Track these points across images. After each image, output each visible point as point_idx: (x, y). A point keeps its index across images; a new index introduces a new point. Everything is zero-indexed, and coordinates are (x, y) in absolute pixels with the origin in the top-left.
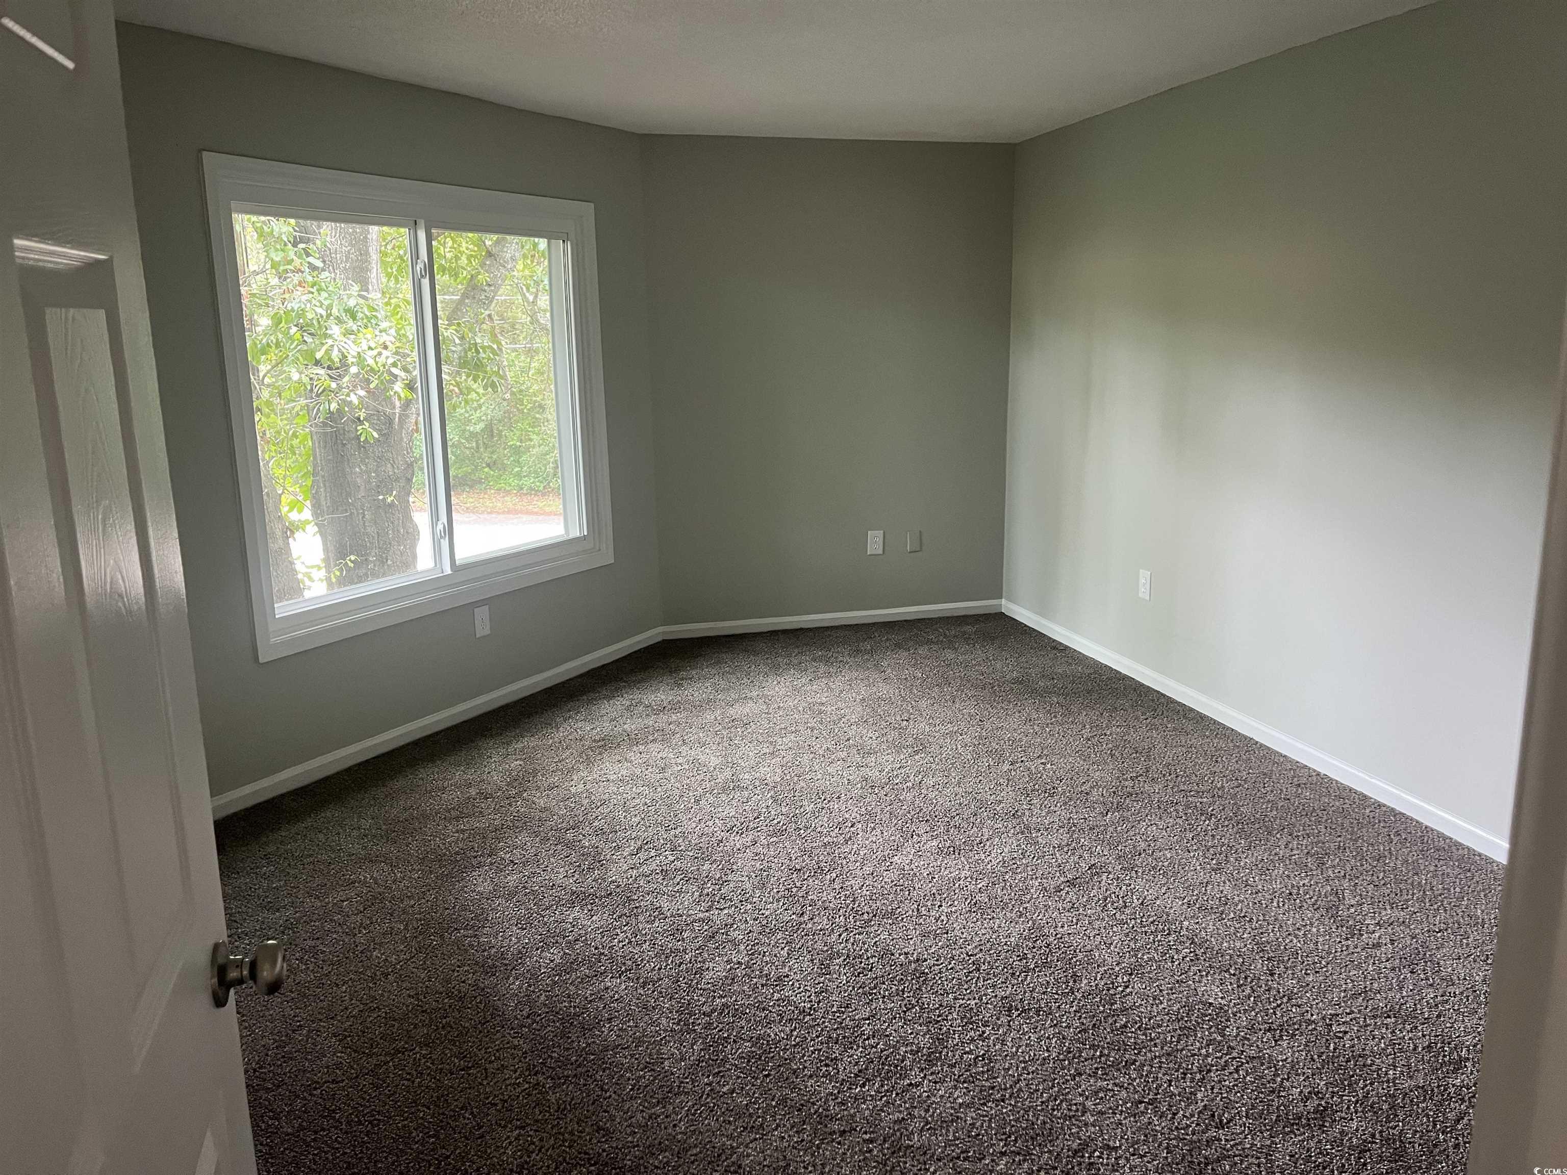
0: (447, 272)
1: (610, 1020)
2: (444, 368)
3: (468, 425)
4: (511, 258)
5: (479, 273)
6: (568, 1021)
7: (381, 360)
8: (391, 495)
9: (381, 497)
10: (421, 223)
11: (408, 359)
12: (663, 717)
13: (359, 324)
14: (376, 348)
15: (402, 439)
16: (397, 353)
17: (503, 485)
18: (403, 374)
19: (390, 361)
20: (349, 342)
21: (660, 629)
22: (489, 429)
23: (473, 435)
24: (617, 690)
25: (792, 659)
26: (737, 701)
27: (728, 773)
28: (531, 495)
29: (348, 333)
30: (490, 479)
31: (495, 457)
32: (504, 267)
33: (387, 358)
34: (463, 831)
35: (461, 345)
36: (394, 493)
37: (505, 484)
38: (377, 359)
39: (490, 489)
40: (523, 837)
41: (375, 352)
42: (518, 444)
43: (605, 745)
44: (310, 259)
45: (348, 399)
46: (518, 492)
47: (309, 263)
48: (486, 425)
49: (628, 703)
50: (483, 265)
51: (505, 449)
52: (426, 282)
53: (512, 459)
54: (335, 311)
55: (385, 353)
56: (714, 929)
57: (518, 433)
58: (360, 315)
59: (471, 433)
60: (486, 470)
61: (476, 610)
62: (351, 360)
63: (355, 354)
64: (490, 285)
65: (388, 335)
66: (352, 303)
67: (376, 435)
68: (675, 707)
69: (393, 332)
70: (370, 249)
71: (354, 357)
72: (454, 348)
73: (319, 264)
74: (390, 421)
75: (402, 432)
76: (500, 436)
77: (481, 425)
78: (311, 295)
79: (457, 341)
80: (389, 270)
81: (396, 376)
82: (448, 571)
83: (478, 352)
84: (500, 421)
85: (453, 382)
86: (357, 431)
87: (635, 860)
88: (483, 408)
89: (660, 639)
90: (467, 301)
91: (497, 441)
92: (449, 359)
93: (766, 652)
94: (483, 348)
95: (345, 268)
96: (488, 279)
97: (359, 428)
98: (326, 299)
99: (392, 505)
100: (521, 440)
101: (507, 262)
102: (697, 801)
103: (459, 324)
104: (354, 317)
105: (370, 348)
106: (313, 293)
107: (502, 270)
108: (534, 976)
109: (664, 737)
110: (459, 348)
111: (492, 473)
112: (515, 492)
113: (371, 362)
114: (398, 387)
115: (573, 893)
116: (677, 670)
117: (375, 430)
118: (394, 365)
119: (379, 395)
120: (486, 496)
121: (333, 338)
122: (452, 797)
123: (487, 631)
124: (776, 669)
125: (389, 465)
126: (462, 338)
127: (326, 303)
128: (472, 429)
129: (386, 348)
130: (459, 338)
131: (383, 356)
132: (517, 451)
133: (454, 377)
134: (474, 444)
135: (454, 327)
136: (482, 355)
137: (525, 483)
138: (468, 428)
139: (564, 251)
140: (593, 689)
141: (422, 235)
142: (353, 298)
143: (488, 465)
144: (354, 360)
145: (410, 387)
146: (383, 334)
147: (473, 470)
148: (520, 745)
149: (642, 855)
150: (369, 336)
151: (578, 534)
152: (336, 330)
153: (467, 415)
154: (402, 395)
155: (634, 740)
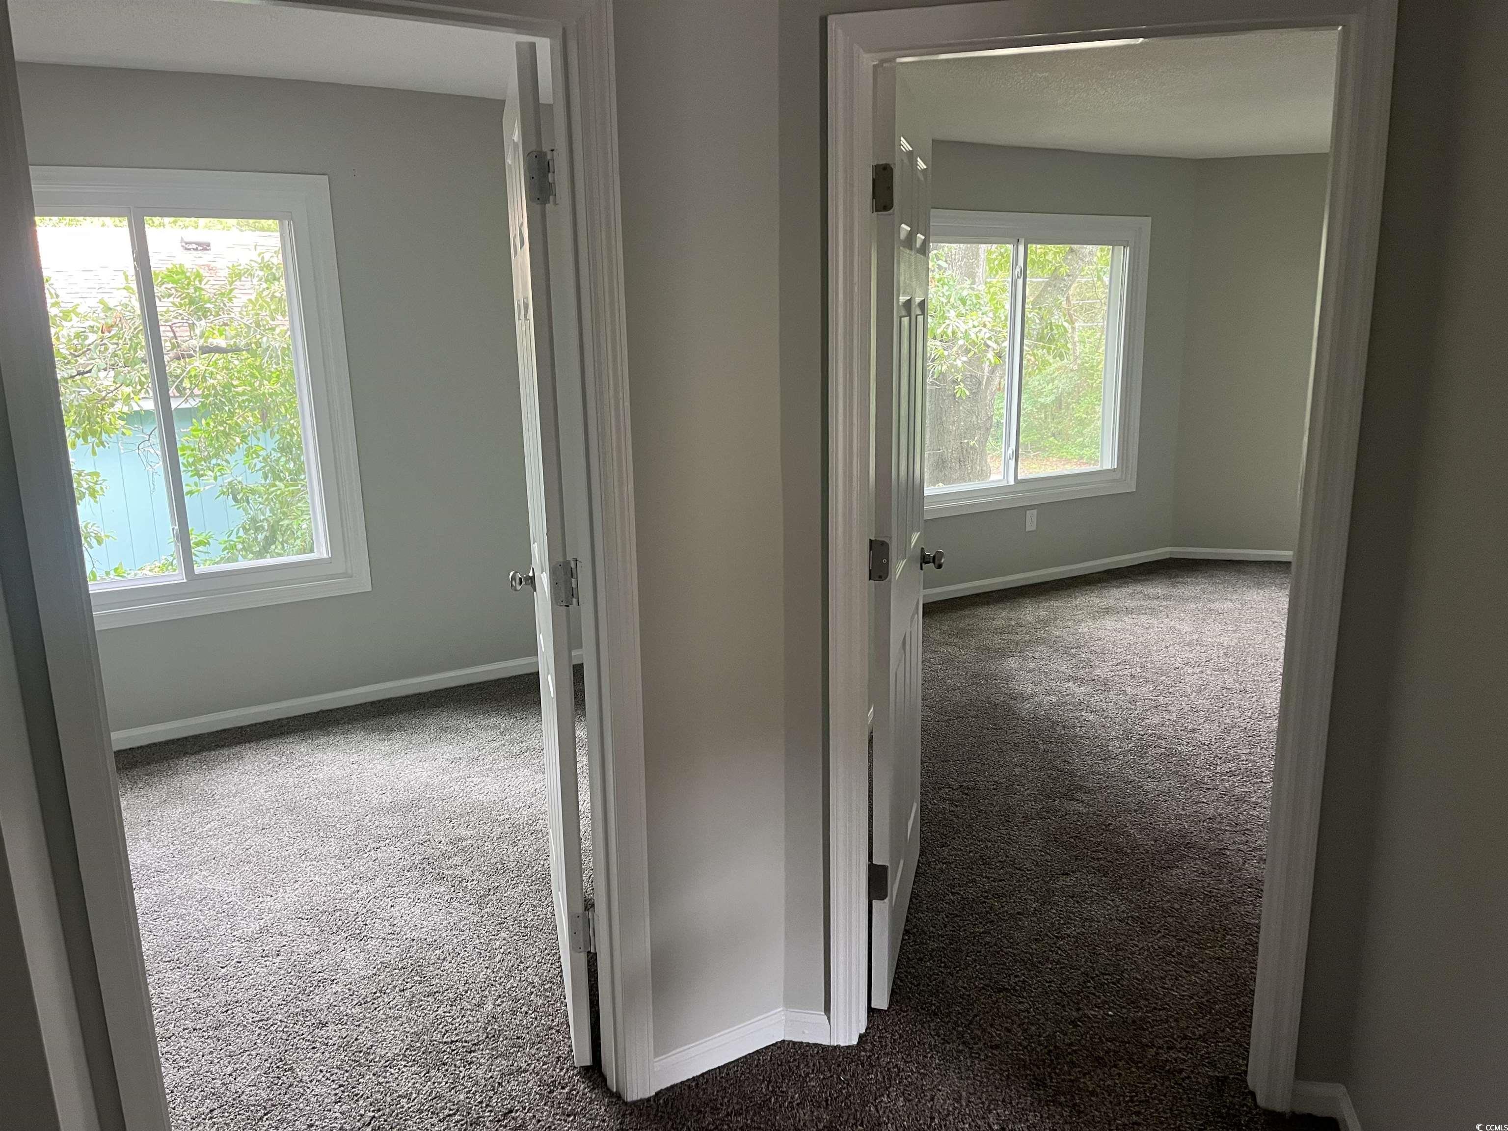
0: (1036, 265)
1: (1081, 727)
2: (1026, 342)
3: (1040, 397)
4: (1089, 253)
5: (1061, 266)
6: (1055, 723)
7: (981, 335)
8: (973, 440)
9: (966, 441)
10: (1022, 241)
11: (1000, 335)
12: (1156, 602)
13: (967, 308)
14: (978, 326)
15: (986, 397)
16: (992, 330)
17: (1065, 454)
18: (995, 346)
19: (988, 335)
20: (960, 322)
21: (1169, 549)
22: (1058, 401)
23: (1044, 406)
24: (1125, 583)
25: (1277, 580)
26: (1217, 600)
27: (1195, 637)
28: (1090, 464)
29: (960, 315)
30: (1053, 448)
31: (1060, 427)
32: (1082, 260)
33: (985, 333)
34: (1004, 639)
35: (1040, 324)
36: (976, 438)
37: (1067, 453)
38: (978, 334)
39: (1052, 456)
40: (1042, 648)
41: (977, 329)
42: (1084, 416)
43: (1108, 611)
44: (940, 262)
45: (955, 363)
46: (1079, 460)
47: (938, 265)
48: (1056, 398)
49: (1131, 591)
50: (1065, 259)
51: (1071, 420)
52: (1020, 281)
53: (1076, 430)
54: (952, 300)
55: (984, 330)
56: (1158, 704)
57: (1085, 406)
58: (968, 302)
59: (1042, 404)
60: (1052, 439)
61: (1028, 512)
62: (959, 335)
63: (964, 331)
64: (1069, 276)
65: (987, 316)
66: (965, 293)
67: (968, 393)
68: (1166, 598)
69: (991, 315)
70: (980, 252)
71: (962, 333)
72: (1034, 326)
73: (945, 265)
74: (980, 383)
75: (987, 392)
76: (1067, 408)
77: (1052, 397)
78: (937, 288)
79: (1038, 321)
80: (992, 265)
81: (988, 346)
82: (1012, 482)
83: (1052, 329)
84: (1069, 394)
85: (1031, 352)
86: (955, 389)
87: (1114, 668)
88: (1056, 382)
89: (1167, 556)
90: (1049, 289)
91: (1065, 413)
92: (1030, 335)
93: (1256, 574)
94: (1057, 326)
95: (960, 266)
96: (1068, 271)
97: (956, 387)
98: (947, 291)
99: (973, 448)
100: (1087, 412)
101: (1085, 257)
102: (1167, 647)
103: (1040, 309)
104: (964, 304)
105: (974, 327)
106: (938, 287)
107: (1080, 263)
108: (1039, 704)
109: (1153, 612)
110: (1038, 327)
111: (1056, 442)
112: (1075, 460)
113: (973, 336)
114: (990, 355)
115: (1070, 676)
116: (1177, 576)
117: (968, 389)
118: (990, 338)
119: (977, 361)
120: (1048, 463)
121: (949, 319)
122: (999, 623)
123: (1034, 528)
124: (1259, 585)
125: (974, 417)
126: (1041, 318)
127: (947, 294)
128: (1043, 401)
129: (985, 326)
130: (1038, 318)
131: (982, 333)
132: (1082, 422)
133: (1032, 350)
134: (1043, 416)
135: (1036, 311)
136: (1055, 331)
137: (1086, 453)
138: (1039, 400)
139: (1123, 254)
140: (1107, 581)
141: (1021, 248)
142: (966, 290)
143: (1053, 435)
144: (962, 335)
145: (999, 355)
146: (984, 316)
147: (1039, 439)
148: (1047, 604)
149: (1119, 667)
150: (974, 318)
151: (1110, 468)
152: (952, 314)
153: (1040, 388)
154: (993, 361)
155: (1129, 611)
